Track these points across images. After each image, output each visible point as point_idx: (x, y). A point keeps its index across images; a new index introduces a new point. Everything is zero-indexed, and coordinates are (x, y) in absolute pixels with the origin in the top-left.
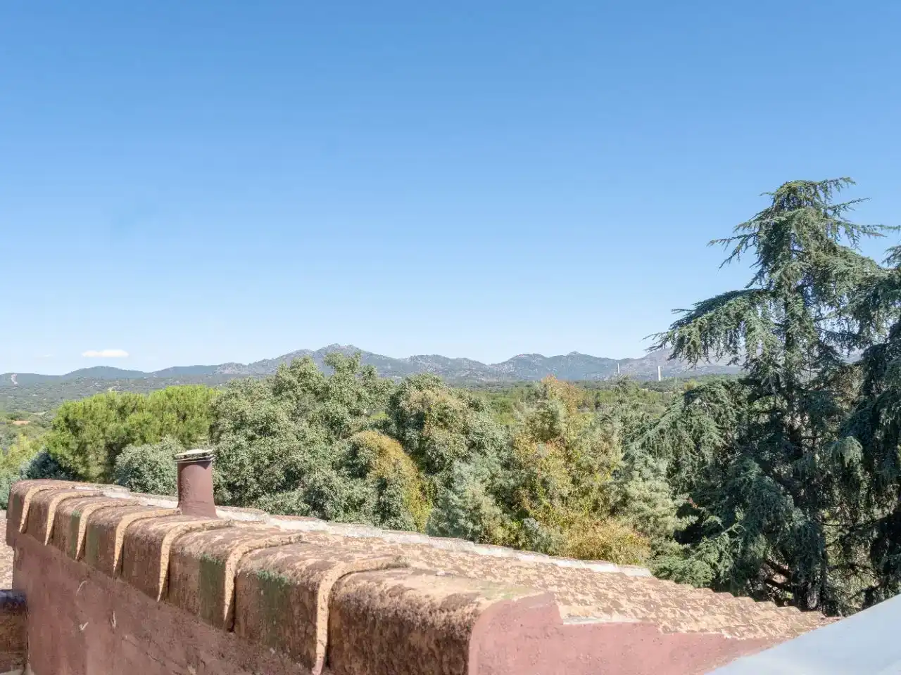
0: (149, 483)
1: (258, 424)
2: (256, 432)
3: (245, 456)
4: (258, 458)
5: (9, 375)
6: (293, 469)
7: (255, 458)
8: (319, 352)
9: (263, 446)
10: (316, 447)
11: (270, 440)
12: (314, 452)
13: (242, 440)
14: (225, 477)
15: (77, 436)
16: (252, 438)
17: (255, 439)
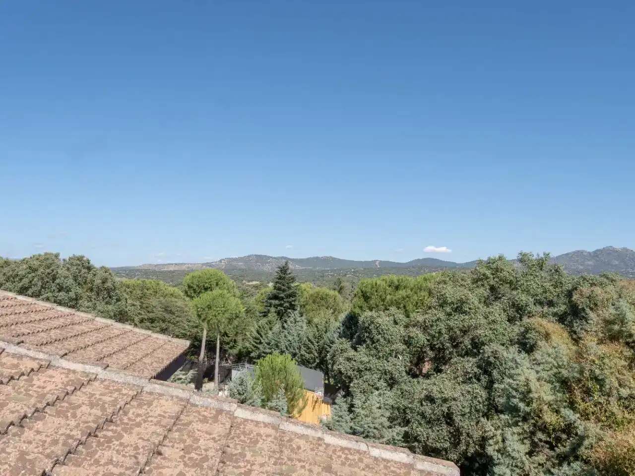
0: (375, 338)
1: (453, 304)
2: (453, 310)
3: (442, 326)
4: (452, 329)
5: (375, 261)
6: (477, 340)
7: (450, 329)
8: (595, 252)
9: (457, 321)
10: (498, 327)
11: (462, 317)
12: (495, 330)
13: (442, 315)
14: (428, 340)
15: (367, 302)
16: (449, 314)
17: (451, 315)
